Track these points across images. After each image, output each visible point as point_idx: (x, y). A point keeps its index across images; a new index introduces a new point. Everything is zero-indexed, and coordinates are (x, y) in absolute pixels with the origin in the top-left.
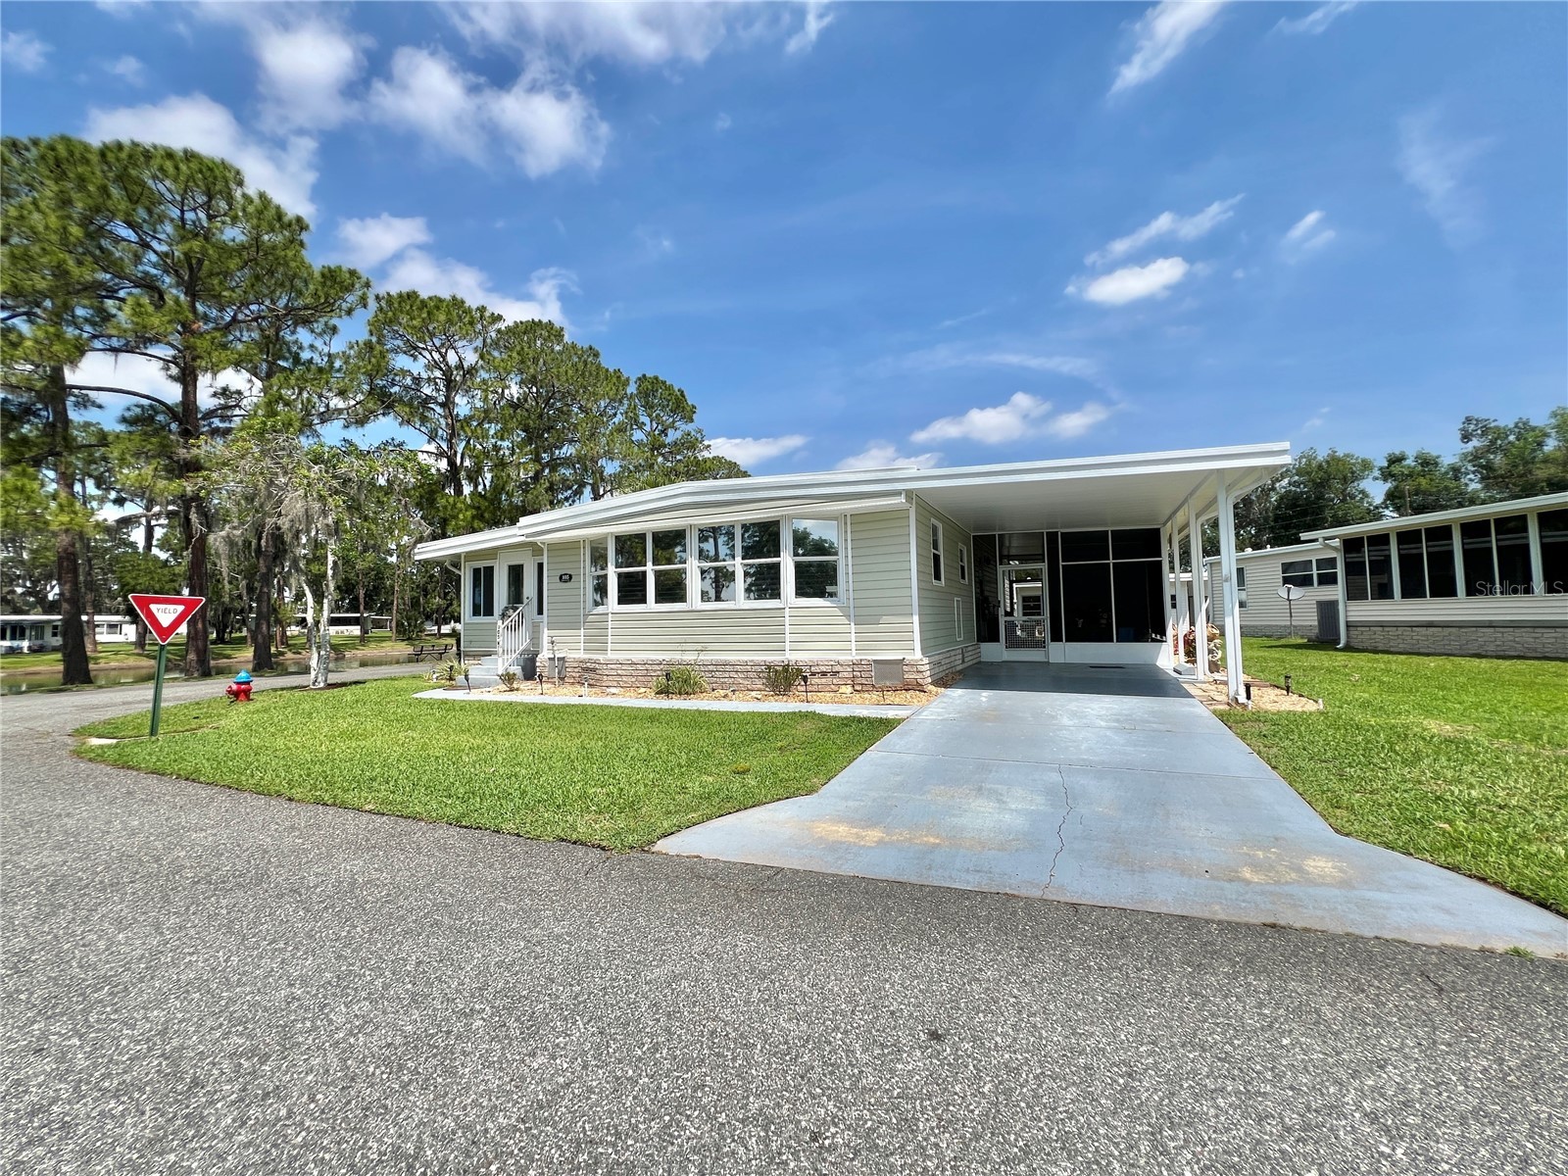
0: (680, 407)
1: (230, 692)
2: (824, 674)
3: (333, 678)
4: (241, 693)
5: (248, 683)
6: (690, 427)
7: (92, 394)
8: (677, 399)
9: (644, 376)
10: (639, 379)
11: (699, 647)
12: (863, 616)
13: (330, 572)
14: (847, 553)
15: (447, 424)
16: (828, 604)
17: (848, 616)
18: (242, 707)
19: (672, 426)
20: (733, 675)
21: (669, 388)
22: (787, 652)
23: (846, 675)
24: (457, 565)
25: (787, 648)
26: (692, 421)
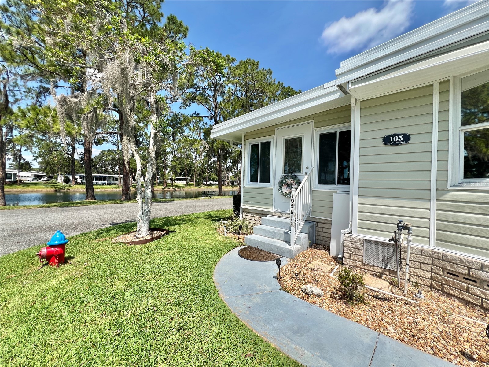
15: (214, 105)
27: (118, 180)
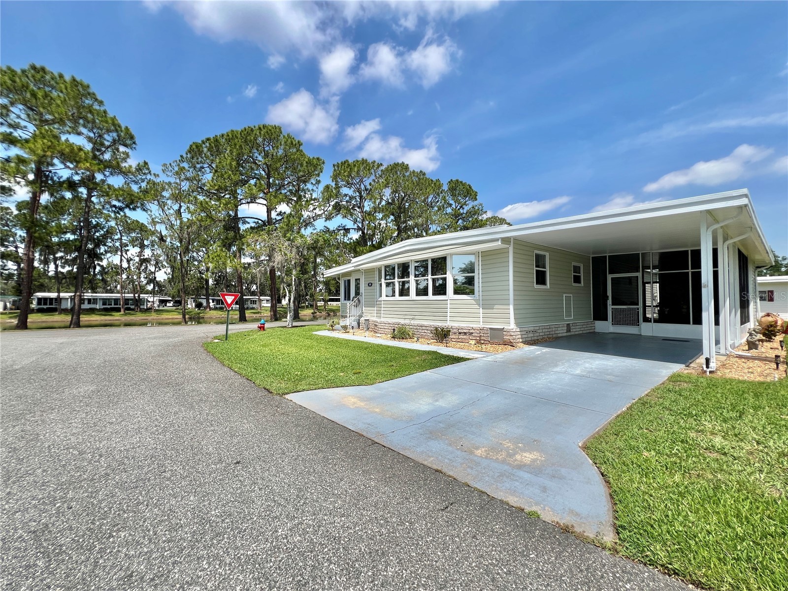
0: (469, 193)
1: (259, 327)
2: (465, 333)
3: (295, 324)
4: (262, 328)
5: (264, 324)
6: (476, 203)
7: (246, 219)
8: (467, 190)
9: (452, 180)
10: (449, 182)
11: (411, 317)
12: (487, 305)
13: (293, 283)
14: (479, 272)
15: (361, 215)
16: (469, 298)
17: (479, 305)
18: (262, 332)
19: (465, 204)
20: (426, 331)
21: (464, 185)
22: (448, 322)
23: (476, 335)
24: (339, 279)
25: (448, 320)
26: (476, 200)
27: (257, 303)
